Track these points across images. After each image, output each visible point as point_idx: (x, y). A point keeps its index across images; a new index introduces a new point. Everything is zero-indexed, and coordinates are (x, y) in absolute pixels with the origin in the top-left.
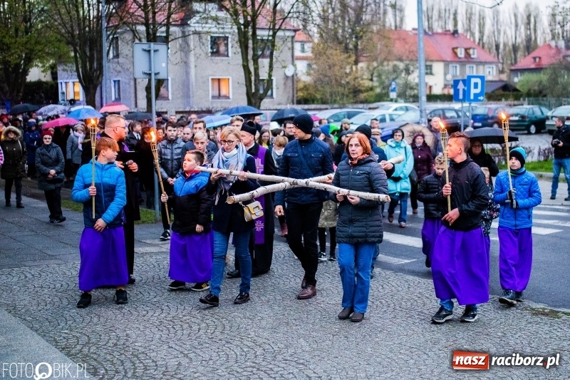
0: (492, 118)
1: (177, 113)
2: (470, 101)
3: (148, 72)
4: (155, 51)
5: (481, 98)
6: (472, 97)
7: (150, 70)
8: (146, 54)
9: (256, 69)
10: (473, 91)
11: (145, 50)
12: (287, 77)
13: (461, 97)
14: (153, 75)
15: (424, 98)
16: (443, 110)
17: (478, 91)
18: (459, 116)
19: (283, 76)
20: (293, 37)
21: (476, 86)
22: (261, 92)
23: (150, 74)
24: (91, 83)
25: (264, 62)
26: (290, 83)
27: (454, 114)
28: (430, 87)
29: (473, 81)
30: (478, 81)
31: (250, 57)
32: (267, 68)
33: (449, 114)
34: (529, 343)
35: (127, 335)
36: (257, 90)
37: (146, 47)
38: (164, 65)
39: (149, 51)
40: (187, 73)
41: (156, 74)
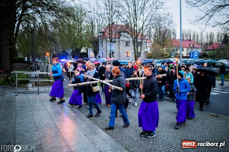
0: (200, 63)
2: (194, 58)
4: (112, 45)
5: (197, 57)
6: (195, 57)
7: (111, 49)
8: (110, 46)
9: (137, 50)
10: (195, 56)
11: (110, 45)
12: (145, 52)
13: (192, 57)
15: (181, 57)
16: (186, 61)
17: (197, 55)
18: (191, 62)
19: (144, 51)
20: (147, 41)
21: (196, 54)
22: (138, 55)
23: (111, 51)
24: (96, 53)
25: (139, 48)
26: (145, 53)
27: (189, 62)
28: (183, 54)
29: (195, 53)
30: (197, 53)
31: (136, 46)
32: (140, 49)
33: (188, 62)
34: (210, 124)
35: (104, 115)
37: (110, 44)
38: (114, 48)
39: (111, 45)
40: (119, 50)
41: (112, 51)
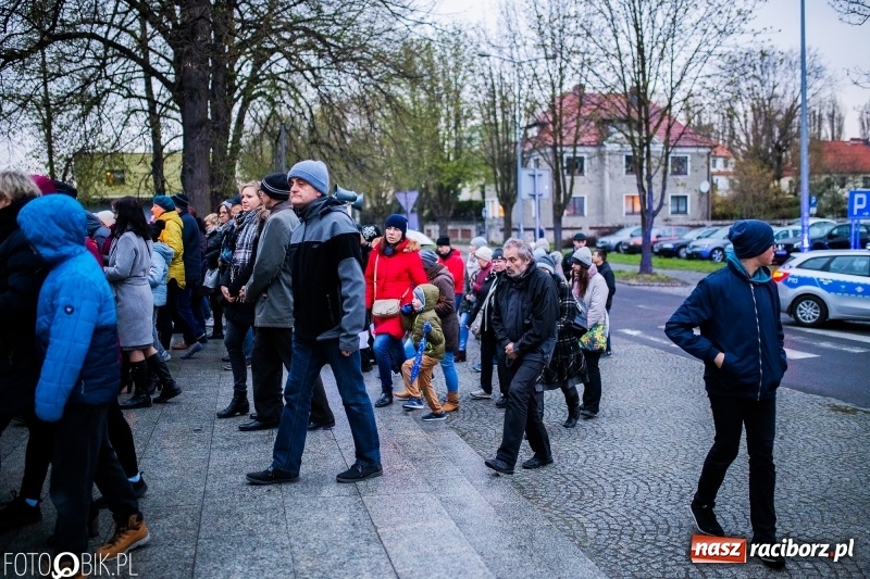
1: (591, 228)
3: (532, 193)
4: (540, 175)
5: (866, 213)
6: (855, 213)
7: (535, 192)
8: (531, 178)
11: (530, 175)
12: (701, 194)
14: (537, 197)
19: (698, 192)
20: (709, 154)
23: (534, 196)
24: (508, 200)
26: (704, 199)
31: (644, 177)
36: (650, 207)
37: (531, 172)
39: (534, 176)
40: (602, 191)
41: (540, 195)
